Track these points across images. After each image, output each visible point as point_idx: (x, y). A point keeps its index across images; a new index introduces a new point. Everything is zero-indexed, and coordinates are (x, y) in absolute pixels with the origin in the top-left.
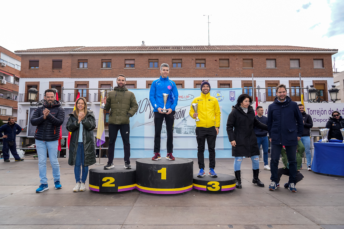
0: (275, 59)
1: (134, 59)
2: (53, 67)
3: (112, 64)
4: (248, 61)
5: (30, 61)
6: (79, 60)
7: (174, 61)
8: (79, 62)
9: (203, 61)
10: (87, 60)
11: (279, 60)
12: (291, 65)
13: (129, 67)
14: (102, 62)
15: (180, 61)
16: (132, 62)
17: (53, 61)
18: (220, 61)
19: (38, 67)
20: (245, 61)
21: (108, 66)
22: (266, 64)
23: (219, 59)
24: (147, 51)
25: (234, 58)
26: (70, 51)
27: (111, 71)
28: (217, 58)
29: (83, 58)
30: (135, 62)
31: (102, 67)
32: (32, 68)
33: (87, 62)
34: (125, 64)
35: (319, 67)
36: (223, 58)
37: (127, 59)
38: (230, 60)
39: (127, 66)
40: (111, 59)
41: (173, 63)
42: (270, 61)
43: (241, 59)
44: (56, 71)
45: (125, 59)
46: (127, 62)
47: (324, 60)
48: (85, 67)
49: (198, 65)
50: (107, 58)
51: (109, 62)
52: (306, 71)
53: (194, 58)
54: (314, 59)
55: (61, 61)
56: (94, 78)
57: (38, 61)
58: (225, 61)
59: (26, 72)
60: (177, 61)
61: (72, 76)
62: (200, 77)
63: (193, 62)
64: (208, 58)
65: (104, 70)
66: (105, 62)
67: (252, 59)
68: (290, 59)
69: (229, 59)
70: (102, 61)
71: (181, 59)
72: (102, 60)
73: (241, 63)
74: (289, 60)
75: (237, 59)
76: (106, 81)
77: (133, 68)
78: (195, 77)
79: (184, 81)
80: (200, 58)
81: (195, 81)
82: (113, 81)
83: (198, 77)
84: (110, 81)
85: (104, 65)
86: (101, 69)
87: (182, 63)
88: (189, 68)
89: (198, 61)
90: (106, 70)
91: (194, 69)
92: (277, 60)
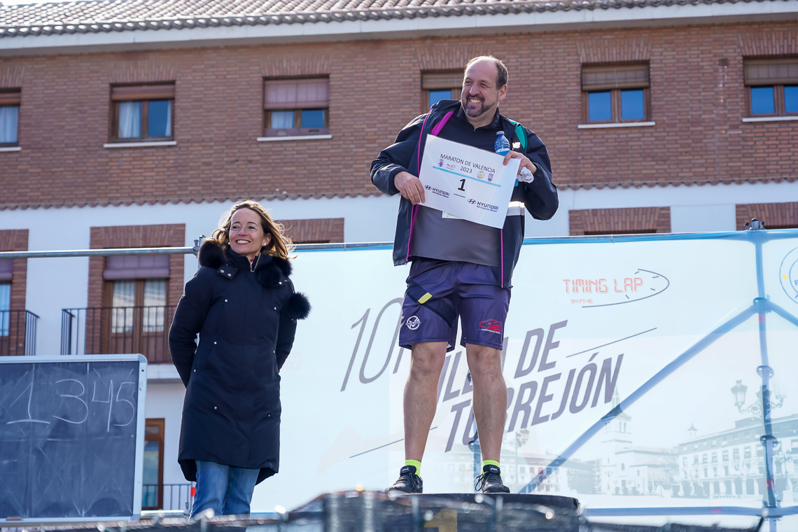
1: (326, 76)
3: (179, 114)
7: (597, 78)
10: (18, 90)
13: (288, 126)
14: (115, 104)
15: (633, 77)
16: (310, 95)
21: (148, 128)
24: (414, 16)
27: (171, 159)
30: (328, 87)
31: (114, 134)
33: (18, 105)
34: (267, 113)
37: (275, 73)
39: (278, 121)
40: (173, 83)
41: (586, 92)
45: (266, 79)
46: (281, 95)
49: (763, 98)
50: (144, 71)
51: (156, 99)
53: (734, 55)
60: (616, 77)
62: (779, 181)
63: (728, 80)
65: (126, 154)
66: (134, 101)
70: (117, 97)
71: (646, 63)
72: (113, 85)
76: (137, 228)
77: (317, 132)
78: (740, 183)
79: (668, 209)
80: (776, 51)
81: (743, 206)
82: (184, 225)
83: (765, 182)
84: (162, 225)
85: (129, 120)
86: (108, 149)
87: (648, 87)
88: (697, 122)
89: (760, 73)
90: (137, 153)
91: (734, 127)
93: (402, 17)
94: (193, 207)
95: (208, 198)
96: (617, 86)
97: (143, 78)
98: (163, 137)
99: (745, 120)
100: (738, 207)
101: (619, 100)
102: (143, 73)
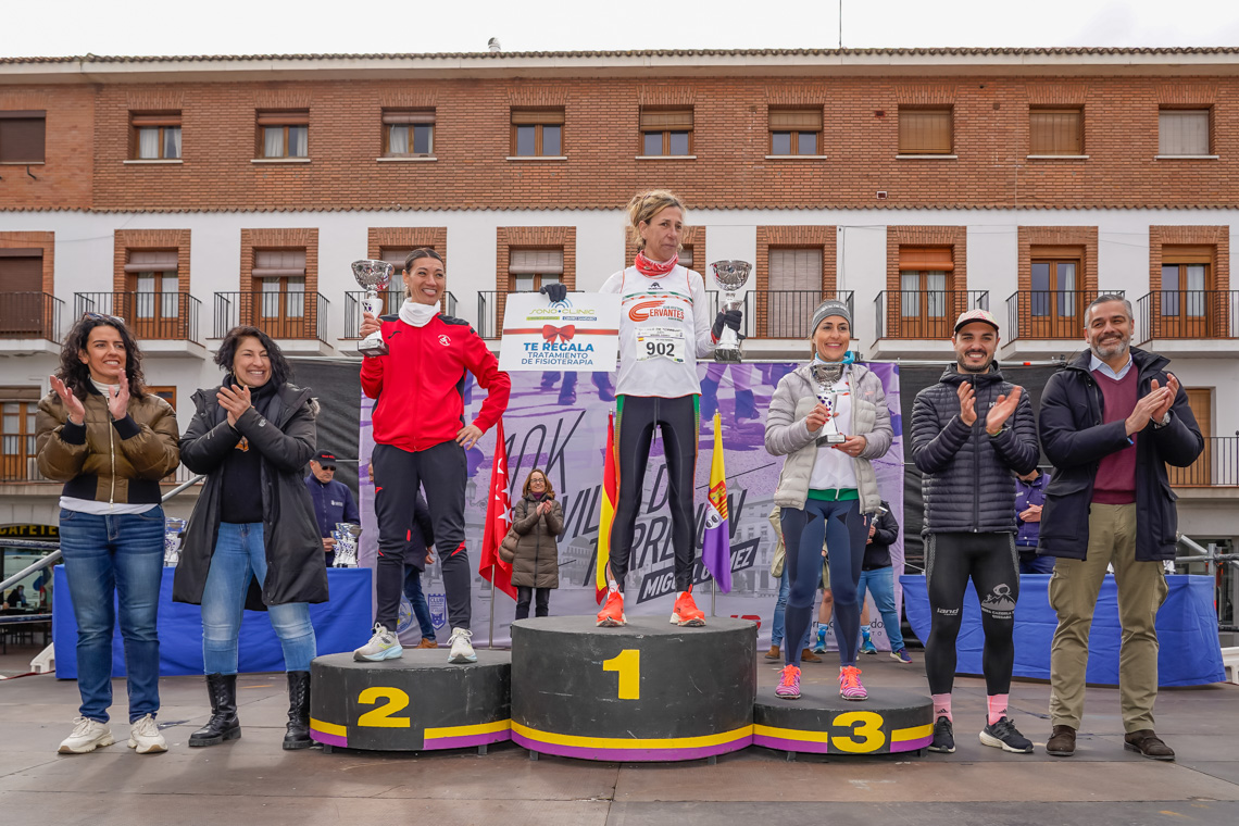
0: (1208, 109)
1: (434, 109)
3: (313, 136)
4: (1057, 120)
6: (133, 113)
7: (653, 121)
8: (138, 123)
9: (810, 121)
10: (179, 113)
11: (1233, 109)
13: (403, 149)
14: (262, 126)
15: (681, 120)
18: (904, 120)
20: (1043, 119)
21: (288, 147)
22: (1155, 137)
23: (902, 108)
25: (983, 100)
26: (82, 60)
27: (307, 172)
28: (890, 100)
29: (157, 103)
30: (435, 119)
31: (260, 151)
33: (181, 125)
36: (922, 97)
37: (392, 106)
38: (960, 111)
40: (309, 110)
41: (643, 132)
42: (1178, 119)
43: (1016, 105)
45: (384, 109)
49: (782, 141)
51: (295, 125)
53: (761, 103)
55: (40, 119)
58: (928, 120)
60: (668, 120)
62: (791, 208)
63: (757, 123)
64: (837, 104)
65: (270, 167)
66: (279, 125)
67: (1080, 108)
69: (951, 107)
70: (264, 120)
71: (691, 107)
72: (259, 111)
73: (1019, 130)
75: (996, 107)
76: (280, 231)
78: (761, 209)
79: (704, 228)
80: (795, 102)
81: (762, 227)
82: (317, 230)
84: (300, 229)
86: (254, 164)
87: (692, 131)
88: (730, 158)
89: (782, 121)
90: (278, 169)
91: (760, 163)
92: (1219, 108)
94: (325, 215)
95: (336, 207)
96: (667, 128)
97: (283, 105)
99: (767, 157)
100: (758, 227)
101: (669, 139)
102: (283, 100)
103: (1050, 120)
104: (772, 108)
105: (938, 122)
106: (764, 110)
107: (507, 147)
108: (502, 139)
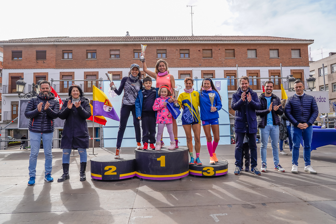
0: (256, 49)
1: (119, 50)
2: (37, 58)
3: (97, 55)
4: (230, 51)
5: (13, 52)
6: (63, 51)
7: (159, 52)
8: (64, 52)
9: (187, 52)
10: (72, 50)
11: (260, 50)
12: (270, 55)
13: (114, 57)
14: (87, 53)
15: (164, 51)
16: (117, 53)
17: (37, 52)
18: (204, 51)
19: (22, 57)
20: (228, 51)
21: (92, 57)
22: (247, 54)
23: (203, 49)
24: (132, 41)
25: (217, 48)
26: (54, 42)
27: (96, 61)
28: (201, 48)
29: (68, 49)
30: (120, 52)
31: (87, 57)
32: (15, 59)
33: (72, 53)
34: (111, 55)
35: (296, 56)
36: (207, 48)
37: (112, 49)
39: (112, 56)
40: (96, 50)
41: (157, 53)
42: (251, 51)
43: (223, 49)
44: (40, 62)
45: (110, 50)
46: (112, 53)
47: (301, 50)
48: (69, 58)
49: (182, 55)
51: (94, 53)
52: (285, 60)
53: (178, 49)
54: (292, 49)
55: (45, 52)
56: (80, 69)
57: (21, 52)
58: (208, 51)
59: (9, 63)
60: (162, 52)
61: (57, 67)
62: (184, 67)
63: (178, 53)
64: (192, 49)
66: (90, 53)
67: (234, 49)
68: (270, 49)
69: (212, 49)
71: (166, 50)
72: (87, 50)
73: (224, 53)
74: (268, 50)
75: (219, 49)
76: (91, 72)
77: (118, 58)
78: (179, 67)
81: (179, 71)
82: (98, 72)
83: (182, 67)
84: (95, 72)
85: (89, 56)
86: (86, 60)
87: (166, 53)
88: (173, 58)
89: (182, 52)
90: (90, 61)
91: (178, 59)
92: (257, 50)
93: (131, 41)
97: (91, 49)
98: (95, 58)
99: (180, 58)
101: (162, 55)
102: (91, 48)
103: (229, 51)
104: (180, 49)
105: (209, 52)
106: (179, 50)
107: (133, 57)
108: (132, 55)
